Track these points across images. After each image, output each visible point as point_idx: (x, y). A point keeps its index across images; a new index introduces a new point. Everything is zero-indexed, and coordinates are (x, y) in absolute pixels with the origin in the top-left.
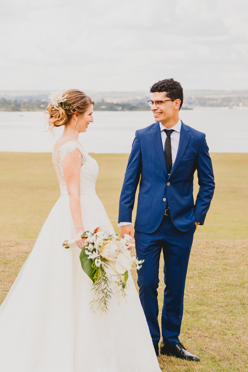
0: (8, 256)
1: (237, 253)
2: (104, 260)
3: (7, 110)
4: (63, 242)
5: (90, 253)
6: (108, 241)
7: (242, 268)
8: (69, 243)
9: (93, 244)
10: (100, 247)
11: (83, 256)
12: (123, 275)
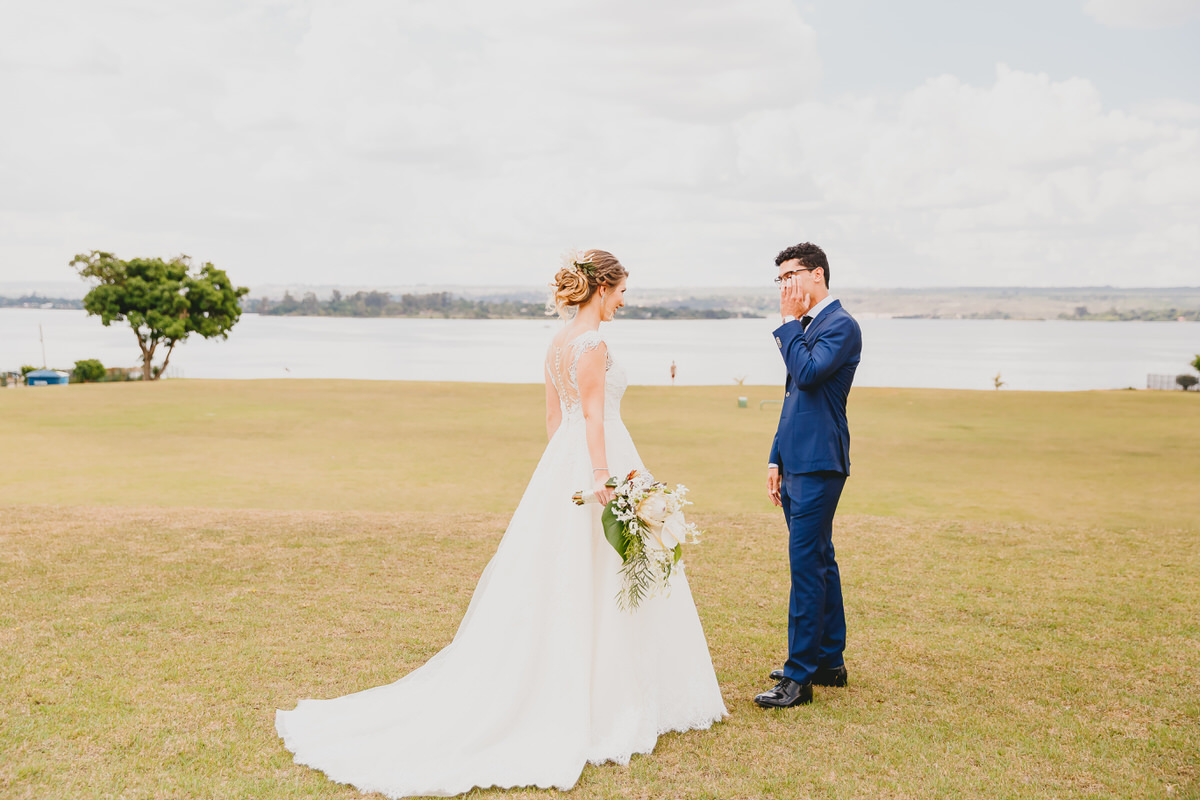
0: (473, 537)
1: (848, 535)
2: (643, 523)
3: (467, 317)
4: (573, 494)
5: (619, 513)
6: (650, 493)
7: (857, 558)
8: (584, 495)
9: (626, 497)
10: (638, 502)
11: (608, 517)
12: (672, 550)
